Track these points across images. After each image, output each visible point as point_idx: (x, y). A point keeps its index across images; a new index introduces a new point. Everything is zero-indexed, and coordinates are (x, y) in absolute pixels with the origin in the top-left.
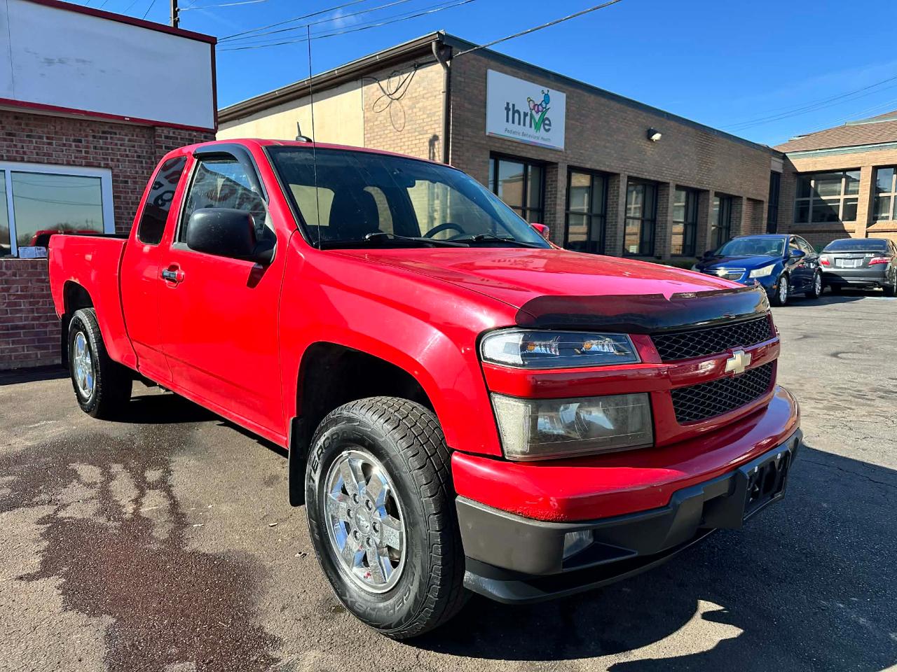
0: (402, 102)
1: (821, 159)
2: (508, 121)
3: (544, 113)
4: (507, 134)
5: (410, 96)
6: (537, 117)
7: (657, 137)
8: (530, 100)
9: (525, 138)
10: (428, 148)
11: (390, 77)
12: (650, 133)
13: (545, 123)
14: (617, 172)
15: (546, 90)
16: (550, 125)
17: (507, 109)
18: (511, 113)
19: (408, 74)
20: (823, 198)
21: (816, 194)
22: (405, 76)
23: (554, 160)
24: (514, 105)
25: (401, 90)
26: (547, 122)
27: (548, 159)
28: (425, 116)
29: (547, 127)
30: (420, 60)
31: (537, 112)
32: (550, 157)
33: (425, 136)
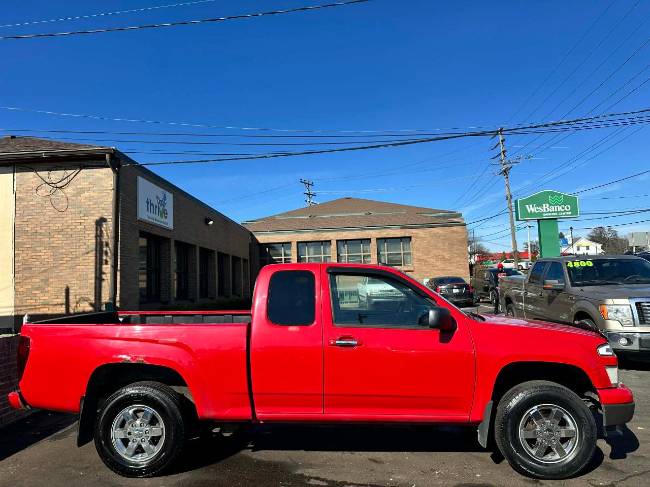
0: (65, 190)
1: (270, 236)
2: (148, 211)
3: (164, 206)
4: (147, 219)
5: (75, 187)
6: (161, 209)
7: (211, 223)
8: (158, 198)
9: (157, 222)
10: (95, 226)
11: (51, 170)
12: (207, 221)
13: (164, 213)
14: (194, 244)
15: (164, 191)
16: (167, 214)
17: (147, 202)
18: (149, 205)
19: (73, 171)
20: (274, 258)
21: (270, 256)
22: (69, 172)
23: (168, 237)
24: (150, 200)
25: (65, 181)
26: (165, 212)
27: (165, 236)
28: (92, 203)
29: (166, 215)
30: (86, 163)
31: (161, 205)
32: (167, 235)
33: (93, 218)
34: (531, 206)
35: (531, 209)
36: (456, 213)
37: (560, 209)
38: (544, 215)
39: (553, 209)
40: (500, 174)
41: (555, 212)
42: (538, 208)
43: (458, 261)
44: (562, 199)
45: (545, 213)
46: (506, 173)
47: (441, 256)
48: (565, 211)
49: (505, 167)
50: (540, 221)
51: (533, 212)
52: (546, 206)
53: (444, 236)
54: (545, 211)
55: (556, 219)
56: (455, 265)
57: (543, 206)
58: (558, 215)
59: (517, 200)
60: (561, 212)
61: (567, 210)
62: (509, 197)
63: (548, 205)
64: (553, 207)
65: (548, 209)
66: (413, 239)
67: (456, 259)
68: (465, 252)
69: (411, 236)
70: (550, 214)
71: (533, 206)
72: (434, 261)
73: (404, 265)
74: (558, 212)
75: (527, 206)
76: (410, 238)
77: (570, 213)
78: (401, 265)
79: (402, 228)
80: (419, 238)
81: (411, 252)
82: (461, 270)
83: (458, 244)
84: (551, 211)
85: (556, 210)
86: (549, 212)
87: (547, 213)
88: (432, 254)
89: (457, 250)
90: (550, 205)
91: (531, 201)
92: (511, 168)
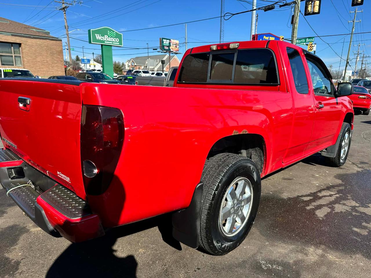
34: (98, 35)
35: (98, 37)
36: (46, 31)
37: (113, 40)
38: (105, 42)
39: (110, 39)
40: (60, 10)
41: (111, 42)
42: (102, 38)
43: (57, 66)
44: (115, 34)
45: (106, 41)
46: (64, 10)
47: (45, 61)
48: (116, 42)
49: (64, 6)
50: (103, 46)
51: (99, 39)
52: (106, 37)
53: (47, 46)
54: (106, 40)
55: (111, 46)
56: (56, 68)
57: (104, 36)
58: (112, 44)
59: (90, 30)
60: (114, 42)
61: (117, 41)
62: (67, 27)
63: (107, 37)
64: (110, 38)
65: (107, 39)
66: (22, 45)
67: (56, 64)
68: (62, 60)
69: (21, 43)
70: (108, 42)
71: (99, 35)
72: (40, 64)
73: (16, 65)
74: (112, 42)
75: (96, 35)
76: (20, 45)
77: (119, 44)
78: (13, 65)
79: (12, 35)
80: (28, 45)
81: (21, 55)
82: (60, 72)
83: (57, 54)
84: (109, 40)
85: (112, 41)
86: (108, 41)
87: (107, 41)
88: (38, 59)
89: (57, 58)
90: (109, 37)
91: (98, 32)
92: (68, 7)
